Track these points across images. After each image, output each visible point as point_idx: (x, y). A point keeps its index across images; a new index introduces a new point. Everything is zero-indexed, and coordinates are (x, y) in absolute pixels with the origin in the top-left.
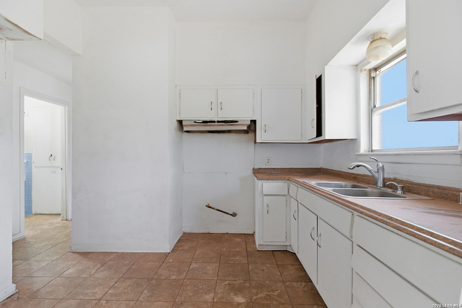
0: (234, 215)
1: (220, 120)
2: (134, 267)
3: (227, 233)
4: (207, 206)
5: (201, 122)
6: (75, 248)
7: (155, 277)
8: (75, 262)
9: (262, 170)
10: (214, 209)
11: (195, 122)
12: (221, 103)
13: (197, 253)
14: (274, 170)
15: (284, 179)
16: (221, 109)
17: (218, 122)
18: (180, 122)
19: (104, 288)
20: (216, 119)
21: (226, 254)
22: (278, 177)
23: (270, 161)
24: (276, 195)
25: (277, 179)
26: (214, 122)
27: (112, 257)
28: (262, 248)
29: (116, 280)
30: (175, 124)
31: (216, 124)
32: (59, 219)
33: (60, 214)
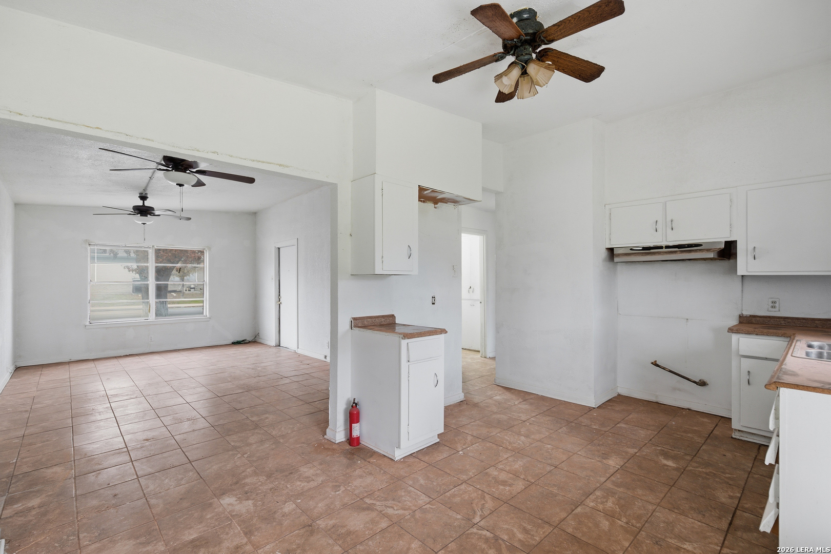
0: (702, 384)
1: (671, 244)
2: (554, 409)
3: (689, 409)
4: (652, 363)
5: (641, 248)
6: (498, 382)
7: (575, 421)
8: (500, 393)
9: (758, 319)
10: (664, 369)
11: (631, 249)
12: (672, 221)
13: (631, 416)
14: (786, 320)
15: (783, 335)
16: (672, 229)
17: (667, 247)
18: (611, 250)
19: (526, 415)
20: (664, 244)
21: (674, 427)
22: (769, 330)
23: (777, 305)
24: (766, 359)
25: (768, 335)
26: (661, 247)
27: (532, 396)
28: (741, 436)
29: (537, 414)
30: (604, 254)
31: (664, 250)
32: (478, 356)
33: (479, 351)
